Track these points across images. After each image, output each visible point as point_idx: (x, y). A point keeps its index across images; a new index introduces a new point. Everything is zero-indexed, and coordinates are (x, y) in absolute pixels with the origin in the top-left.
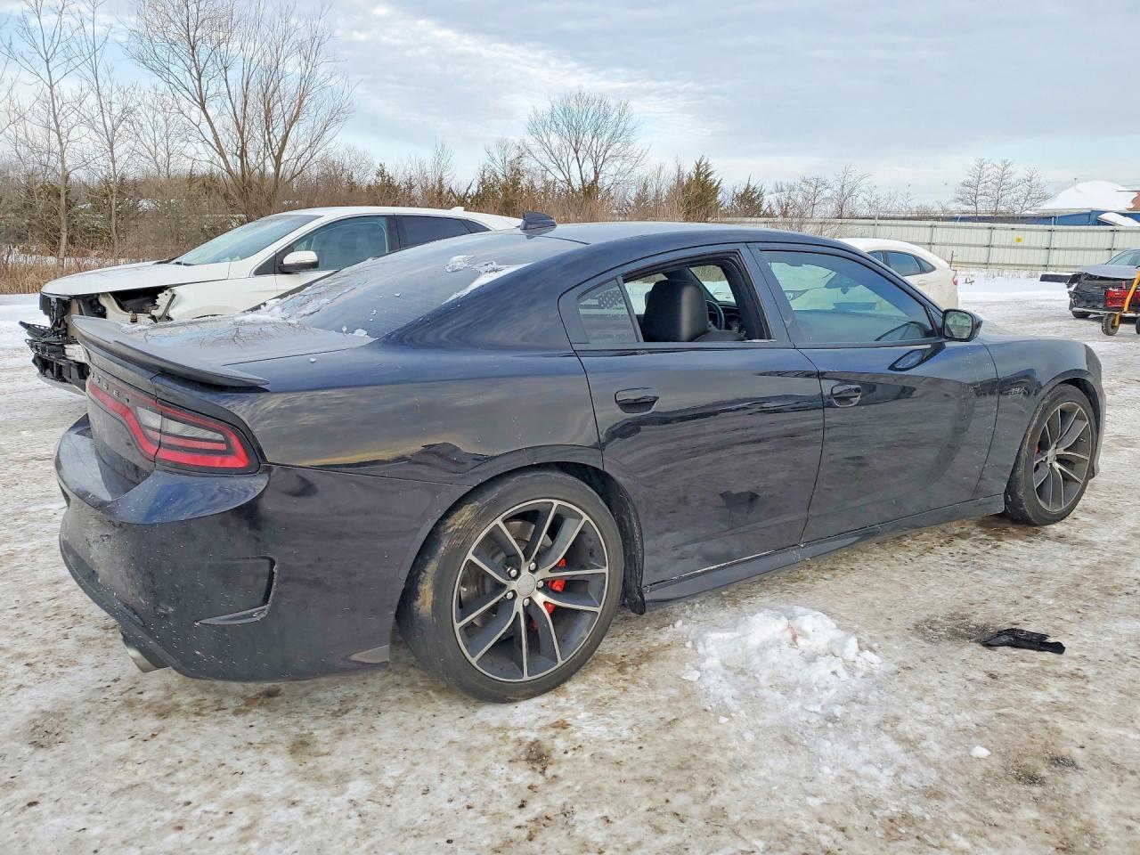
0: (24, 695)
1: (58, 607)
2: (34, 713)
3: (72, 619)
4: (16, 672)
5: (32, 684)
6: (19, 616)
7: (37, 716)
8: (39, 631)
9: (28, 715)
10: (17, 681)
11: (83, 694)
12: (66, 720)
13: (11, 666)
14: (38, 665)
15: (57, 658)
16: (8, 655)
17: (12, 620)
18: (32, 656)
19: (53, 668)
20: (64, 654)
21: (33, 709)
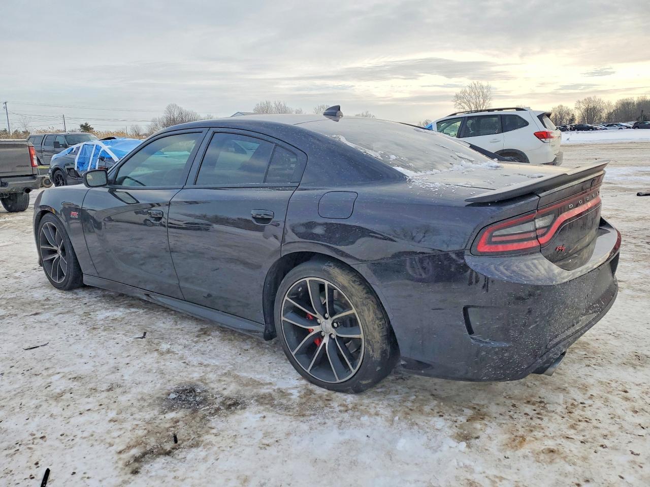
0: (638, 381)
1: (573, 427)
2: (639, 370)
3: (574, 410)
4: (636, 392)
5: (631, 384)
6: (605, 436)
7: (638, 368)
8: (603, 414)
9: (643, 371)
10: (637, 387)
11: (610, 367)
12: (627, 359)
13: (637, 397)
14: (620, 389)
15: (607, 388)
16: (634, 404)
17: (612, 435)
18: (620, 396)
19: (614, 385)
20: (602, 388)
21: (638, 372)
